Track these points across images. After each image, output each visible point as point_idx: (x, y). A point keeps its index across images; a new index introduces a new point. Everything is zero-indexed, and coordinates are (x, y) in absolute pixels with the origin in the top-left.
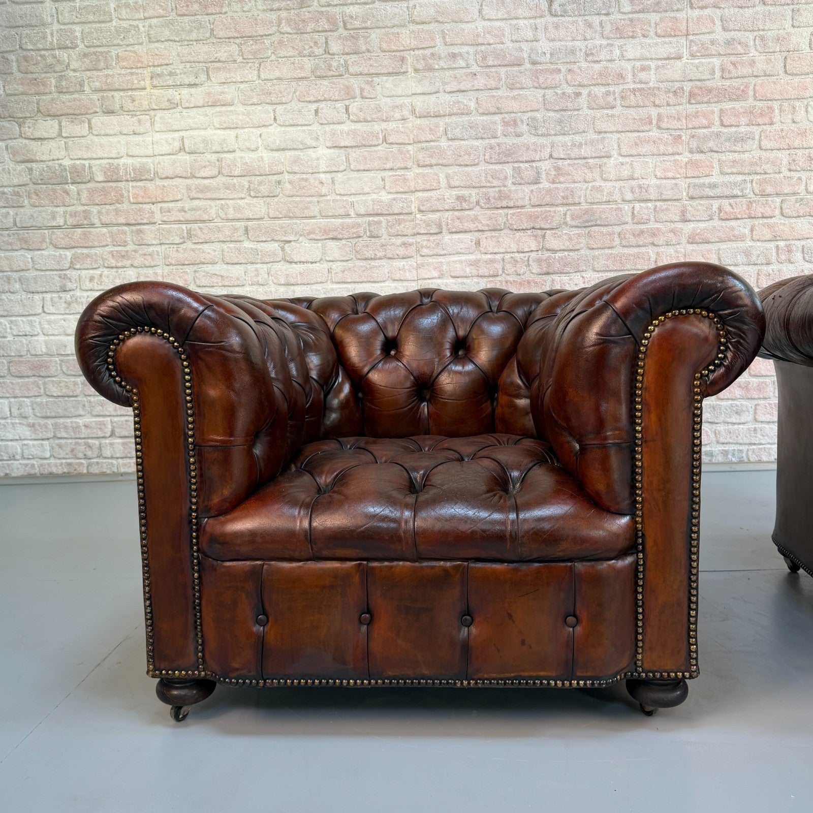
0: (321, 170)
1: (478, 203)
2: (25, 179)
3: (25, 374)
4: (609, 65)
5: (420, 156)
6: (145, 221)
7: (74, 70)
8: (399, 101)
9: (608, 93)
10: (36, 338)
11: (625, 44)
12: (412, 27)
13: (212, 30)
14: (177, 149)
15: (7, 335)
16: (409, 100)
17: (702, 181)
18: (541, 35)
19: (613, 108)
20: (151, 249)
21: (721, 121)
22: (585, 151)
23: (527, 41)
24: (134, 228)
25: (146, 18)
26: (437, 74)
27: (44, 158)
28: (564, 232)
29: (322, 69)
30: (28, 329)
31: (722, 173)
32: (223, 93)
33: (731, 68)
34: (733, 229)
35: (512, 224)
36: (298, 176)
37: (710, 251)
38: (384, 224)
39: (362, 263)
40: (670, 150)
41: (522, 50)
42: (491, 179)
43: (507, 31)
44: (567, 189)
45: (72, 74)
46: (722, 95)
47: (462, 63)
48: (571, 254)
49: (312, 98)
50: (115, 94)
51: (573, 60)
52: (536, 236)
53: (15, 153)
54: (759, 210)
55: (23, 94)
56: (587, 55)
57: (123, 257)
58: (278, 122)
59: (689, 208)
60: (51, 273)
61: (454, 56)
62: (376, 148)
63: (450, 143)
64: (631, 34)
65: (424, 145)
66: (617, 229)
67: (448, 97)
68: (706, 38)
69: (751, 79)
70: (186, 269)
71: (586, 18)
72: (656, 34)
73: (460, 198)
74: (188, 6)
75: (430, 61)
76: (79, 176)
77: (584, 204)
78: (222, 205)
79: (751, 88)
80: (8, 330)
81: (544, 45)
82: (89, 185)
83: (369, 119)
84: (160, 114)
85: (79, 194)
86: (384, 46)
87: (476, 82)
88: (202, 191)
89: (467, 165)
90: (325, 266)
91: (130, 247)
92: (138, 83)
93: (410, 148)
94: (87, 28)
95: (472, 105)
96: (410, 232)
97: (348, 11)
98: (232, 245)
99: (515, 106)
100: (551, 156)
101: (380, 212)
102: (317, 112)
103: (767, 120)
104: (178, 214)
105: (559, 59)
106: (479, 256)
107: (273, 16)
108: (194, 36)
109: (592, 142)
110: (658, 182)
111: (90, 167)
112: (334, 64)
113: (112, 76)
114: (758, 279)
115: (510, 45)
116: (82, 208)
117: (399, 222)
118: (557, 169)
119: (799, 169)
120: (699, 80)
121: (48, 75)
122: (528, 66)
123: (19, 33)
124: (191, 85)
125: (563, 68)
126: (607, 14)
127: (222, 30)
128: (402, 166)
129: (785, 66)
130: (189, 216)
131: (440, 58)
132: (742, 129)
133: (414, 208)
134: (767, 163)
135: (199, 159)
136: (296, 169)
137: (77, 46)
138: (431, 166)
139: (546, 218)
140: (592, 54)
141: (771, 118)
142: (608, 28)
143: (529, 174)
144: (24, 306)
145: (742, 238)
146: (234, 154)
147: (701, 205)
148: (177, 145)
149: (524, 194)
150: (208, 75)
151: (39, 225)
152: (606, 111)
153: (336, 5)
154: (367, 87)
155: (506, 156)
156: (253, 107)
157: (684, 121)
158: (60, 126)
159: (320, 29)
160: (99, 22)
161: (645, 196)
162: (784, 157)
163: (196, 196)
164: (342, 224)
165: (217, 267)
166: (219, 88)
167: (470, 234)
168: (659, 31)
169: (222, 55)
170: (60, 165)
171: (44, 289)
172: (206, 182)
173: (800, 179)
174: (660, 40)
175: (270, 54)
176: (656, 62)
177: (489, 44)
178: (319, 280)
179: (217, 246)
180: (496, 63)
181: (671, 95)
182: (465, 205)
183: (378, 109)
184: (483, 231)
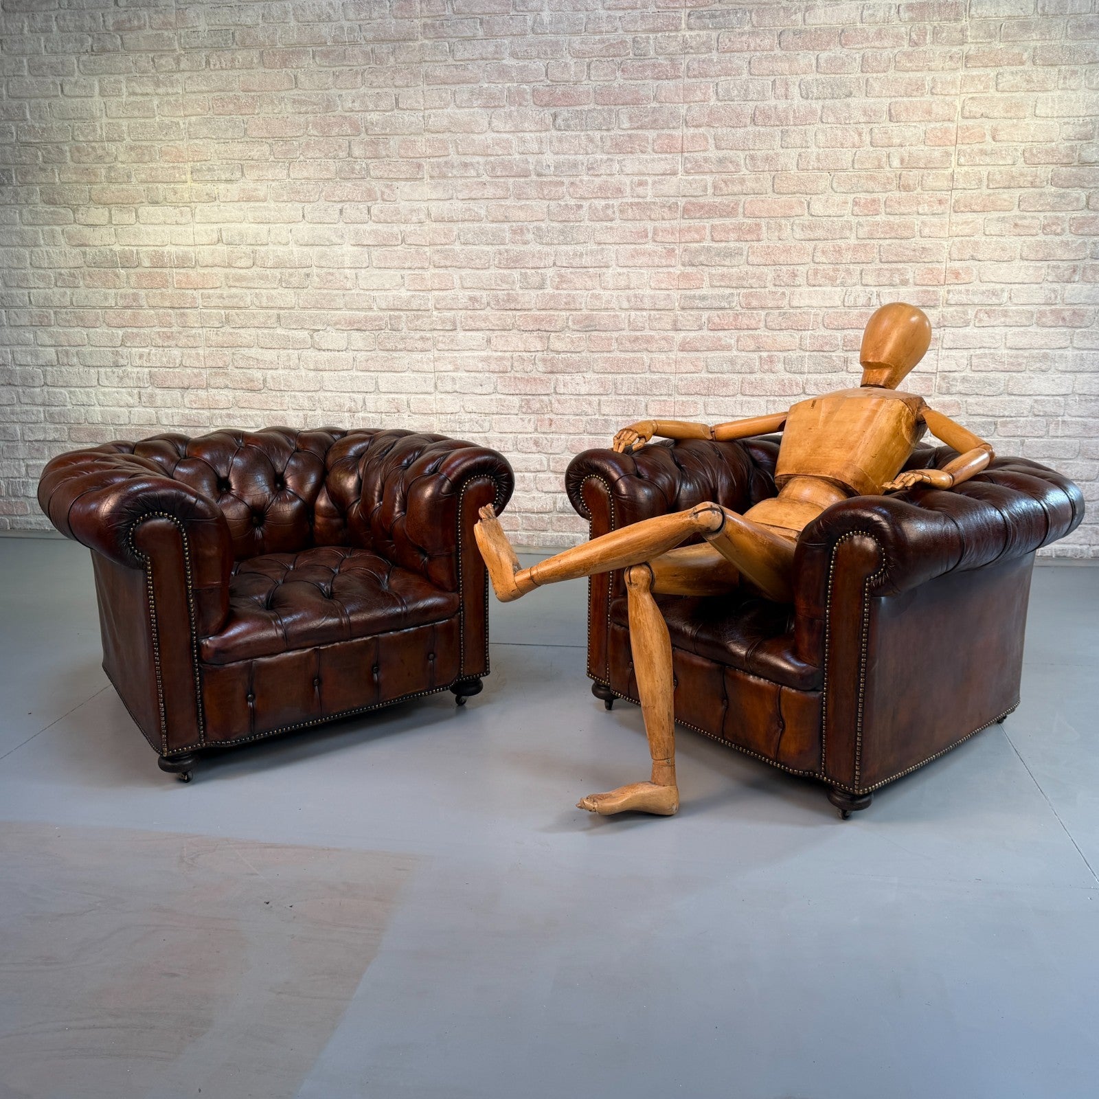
0: (345, 266)
1: (488, 304)
2: (80, 262)
3: (84, 441)
4: (609, 179)
5: (436, 258)
6: (188, 305)
7: (122, 162)
8: (416, 205)
9: (607, 207)
10: (92, 408)
11: (624, 159)
12: (428, 135)
13: (246, 130)
14: (216, 239)
15: (67, 404)
16: (426, 204)
17: (692, 293)
18: (546, 148)
19: (611, 220)
20: (194, 331)
21: (712, 236)
22: (586, 261)
23: (533, 153)
24: (178, 311)
25: (185, 116)
26: (450, 182)
27: (97, 243)
28: (567, 335)
29: (346, 172)
30: (85, 399)
31: (712, 286)
32: (256, 189)
33: (723, 185)
34: (720, 339)
35: (519, 326)
36: (325, 270)
37: (698, 359)
38: (404, 319)
39: (385, 354)
40: (664, 262)
41: (528, 162)
42: (500, 283)
43: (515, 143)
44: (569, 295)
45: (120, 165)
46: (711, 211)
47: (473, 173)
48: (573, 355)
49: (337, 199)
50: (159, 185)
51: (575, 173)
52: (541, 338)
53: (70, 237)
54: (745, 322)
55: (77, 182)
56: (589, 169)
57: (169, 337)
58: (306, 218)
59: (680, 318)
60: (105, 349)
61: (465, 165)
62: (395, 248)
63: (463, 247)
64: (630, 149)
65: (439, 247)
66: (615, 335)
67: (460, 204)
68: (699, 156)
69: (741, 196)
70: (226, 351)
71: (589, 132)
72: (654, 150)
73: (471, 298)
74: (223, 106)
75: (444, 169)
76: (128, 261)
77: (584, 310)
78: (256, 294)
79: (741, 205)
80: (68, 399)
81: (549, 158)
82: (138, 270)
83: (389, 221)
84: (200, 206)
85: (128, 278)
86: (402, 152)
87: (486, 191)
88: (238, 280)
89: (478, 269)
90: (351, 354)
91: (174, 329)
92: (180, 177)
93: (427, 249)
94: (133, 121)
95: (483, 212)
96: (427, 327)
97: (369, 118)
98: (266, 331)
99: (522, 215)
100: (554, 264)
101: (399, 307)
102: (341, 211)
103: (754, 237)
104: (218, 301)
105: (562, 172)
106: (490, 353)
107: (302, 119)
108: (230, 134)
109: (592, 252)
110: (652, 293)
111: (138, 253)
112: (358, 167)
113: (156, 169)
114: (742, 386)
115: (517, 156)
116: (132, 291)
117: (417, 318)
118: (560, 276)
119: (783, 284)
120: (692, 196)
121: (98, 165)
122: (534, 177)
123: (72, 125)
124: (227, 181)
125: (566, 180)
126: (608, 130)
127: (255, 130)
128: (420, 266)
129: (773, 185)
130: (227, 302)
131: (453, 167)
132: (732, 245)
133: (430, 305)
134: (753, 278)
135: (235, 250)
136: (323, 263)
137: (124, 140)
138: (446, 267)
139: (550, 322)
140: (593, 168)
141: (758, 235)
142: (609, 143)
143: (535, 280)
144: (81, 378)
145: (728, 348)
146: (266, 248)
147: (691, 315)
148: (215, 236)
149: (530, 297)
150: (242, 172)
151: (94, 305)
152: (605, 224)
153: (359, 111)
154: (387, 191)
155: (514, 262)
156: (284, 204)
157: (678, 235)
158: (110, 214)
159: (344, 134)
160: (144, 118)
161: (639, 305)
162: (769, 273)
163: (233, 284)
164: (365, 317)
165: (253, 350)
166: (252, 185)
167: (482, 332)
168: (656, 148)
169: (255, 153)
170: (112, 250)
171: (99, 364)
172: (242, 272)
173: (783, 294)
174: (656, 156)
175: (298, 155)
176: (653, 178)
177: (498, 155)
178: (345, 368)
179: (252, 331)
180: (504, 174)
181: (666, 210)
182: (477, 306)
183: (397, 211)
184: (493, 330)
